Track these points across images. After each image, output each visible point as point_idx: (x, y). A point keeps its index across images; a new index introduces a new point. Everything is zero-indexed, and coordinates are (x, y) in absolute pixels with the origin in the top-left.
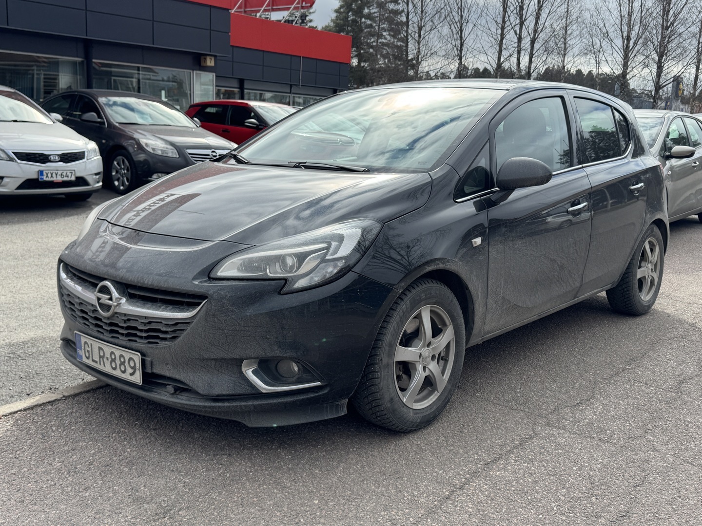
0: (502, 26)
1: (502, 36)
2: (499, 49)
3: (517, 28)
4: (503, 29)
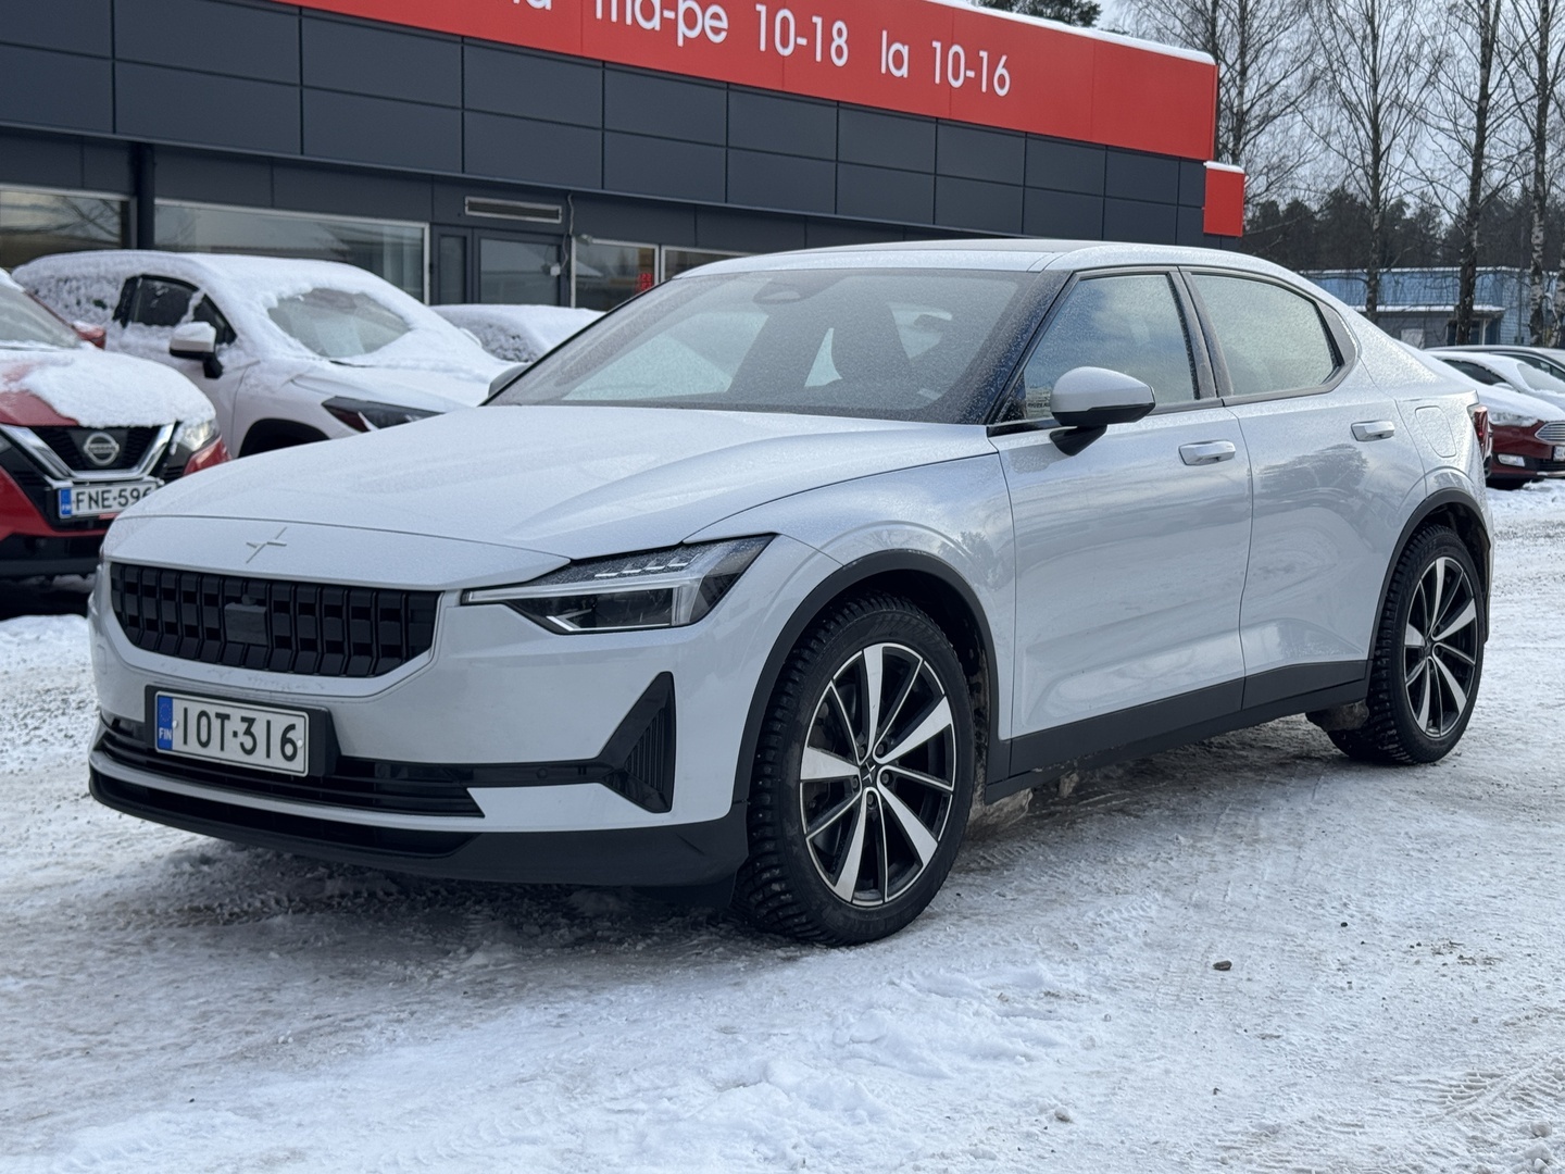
0: (1480, 108)
1: (1481, 131)
2: (1474, 170)
3: (1531, 111)
4: (1482, 114)
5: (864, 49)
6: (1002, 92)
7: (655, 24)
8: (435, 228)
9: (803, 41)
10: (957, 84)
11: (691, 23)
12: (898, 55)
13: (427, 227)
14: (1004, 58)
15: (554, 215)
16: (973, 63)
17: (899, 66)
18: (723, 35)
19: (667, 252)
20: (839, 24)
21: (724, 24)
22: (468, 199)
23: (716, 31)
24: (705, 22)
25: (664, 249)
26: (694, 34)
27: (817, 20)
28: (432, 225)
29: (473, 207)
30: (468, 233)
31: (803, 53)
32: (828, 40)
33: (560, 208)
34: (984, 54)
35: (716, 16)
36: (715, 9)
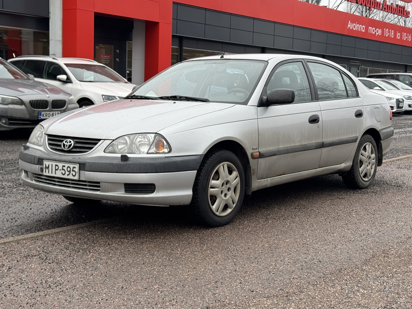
5: (395, 34)
6: (410, 40)
7: (374, 33)
8: (348, 66)
9: (389, 34)
10: (405, 39)
11: (378, 32)
12: (399, 35)
13: (346, 65)
14: (410, 35)
15: (358, 63)
16: (407, 36)
17: (399, 37)
18: (381, 34)
19: (369, 69)
20: (393, 31)
21: (381, 32)
22: (351, 61)
23: (380, 33)
24: (379, 32)
25: (369, 68)
26: (378, 34)
27: (390, 30)
28: (347, 65)
29: (352, 62)
30: (350, 66)
31: (389, 35)
32: (391, 33)
33: (359, 62)
34: (408, 34)
35: (380, 31)
36: (380, 30)
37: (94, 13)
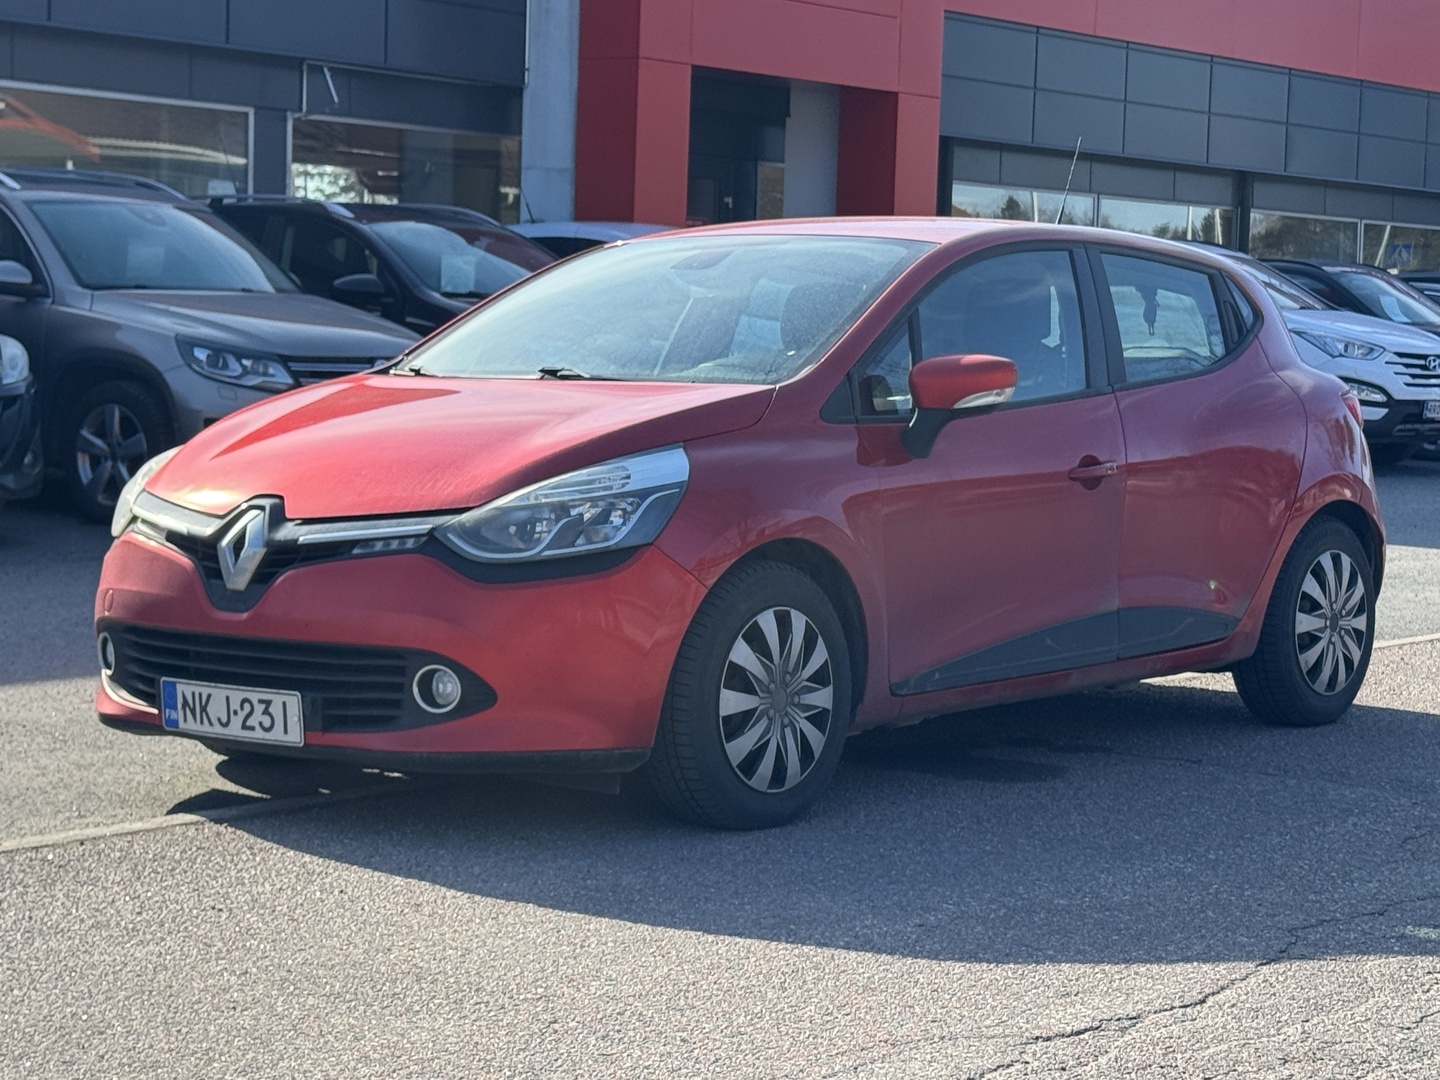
37: (689, 68)
